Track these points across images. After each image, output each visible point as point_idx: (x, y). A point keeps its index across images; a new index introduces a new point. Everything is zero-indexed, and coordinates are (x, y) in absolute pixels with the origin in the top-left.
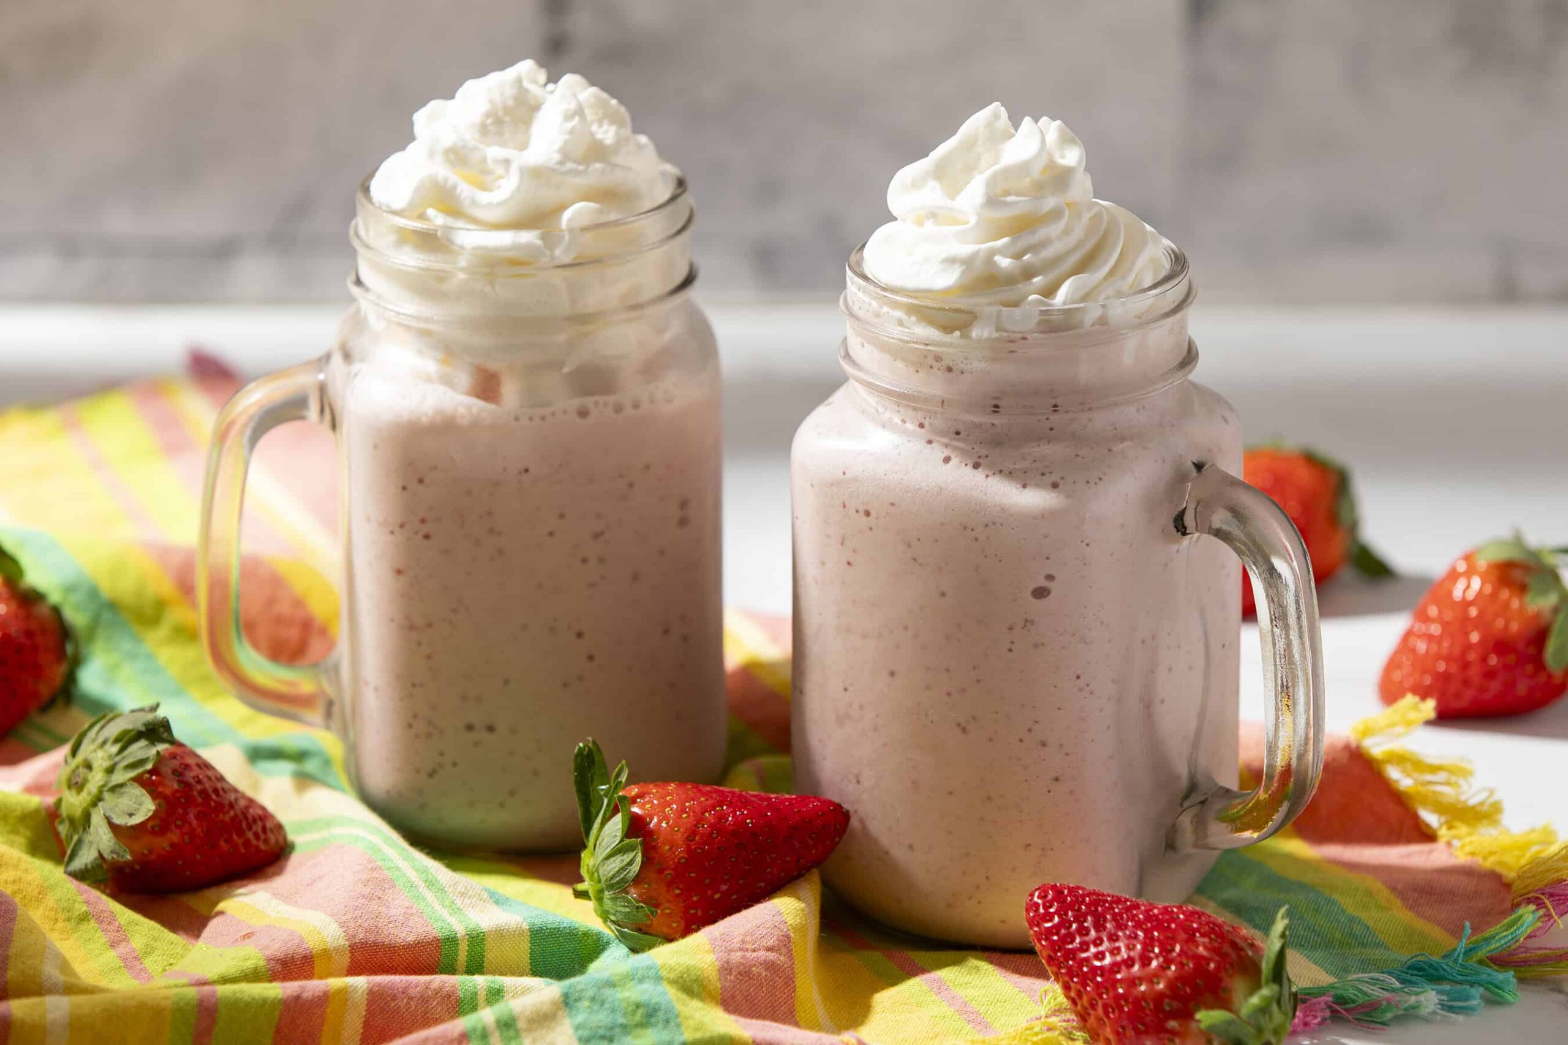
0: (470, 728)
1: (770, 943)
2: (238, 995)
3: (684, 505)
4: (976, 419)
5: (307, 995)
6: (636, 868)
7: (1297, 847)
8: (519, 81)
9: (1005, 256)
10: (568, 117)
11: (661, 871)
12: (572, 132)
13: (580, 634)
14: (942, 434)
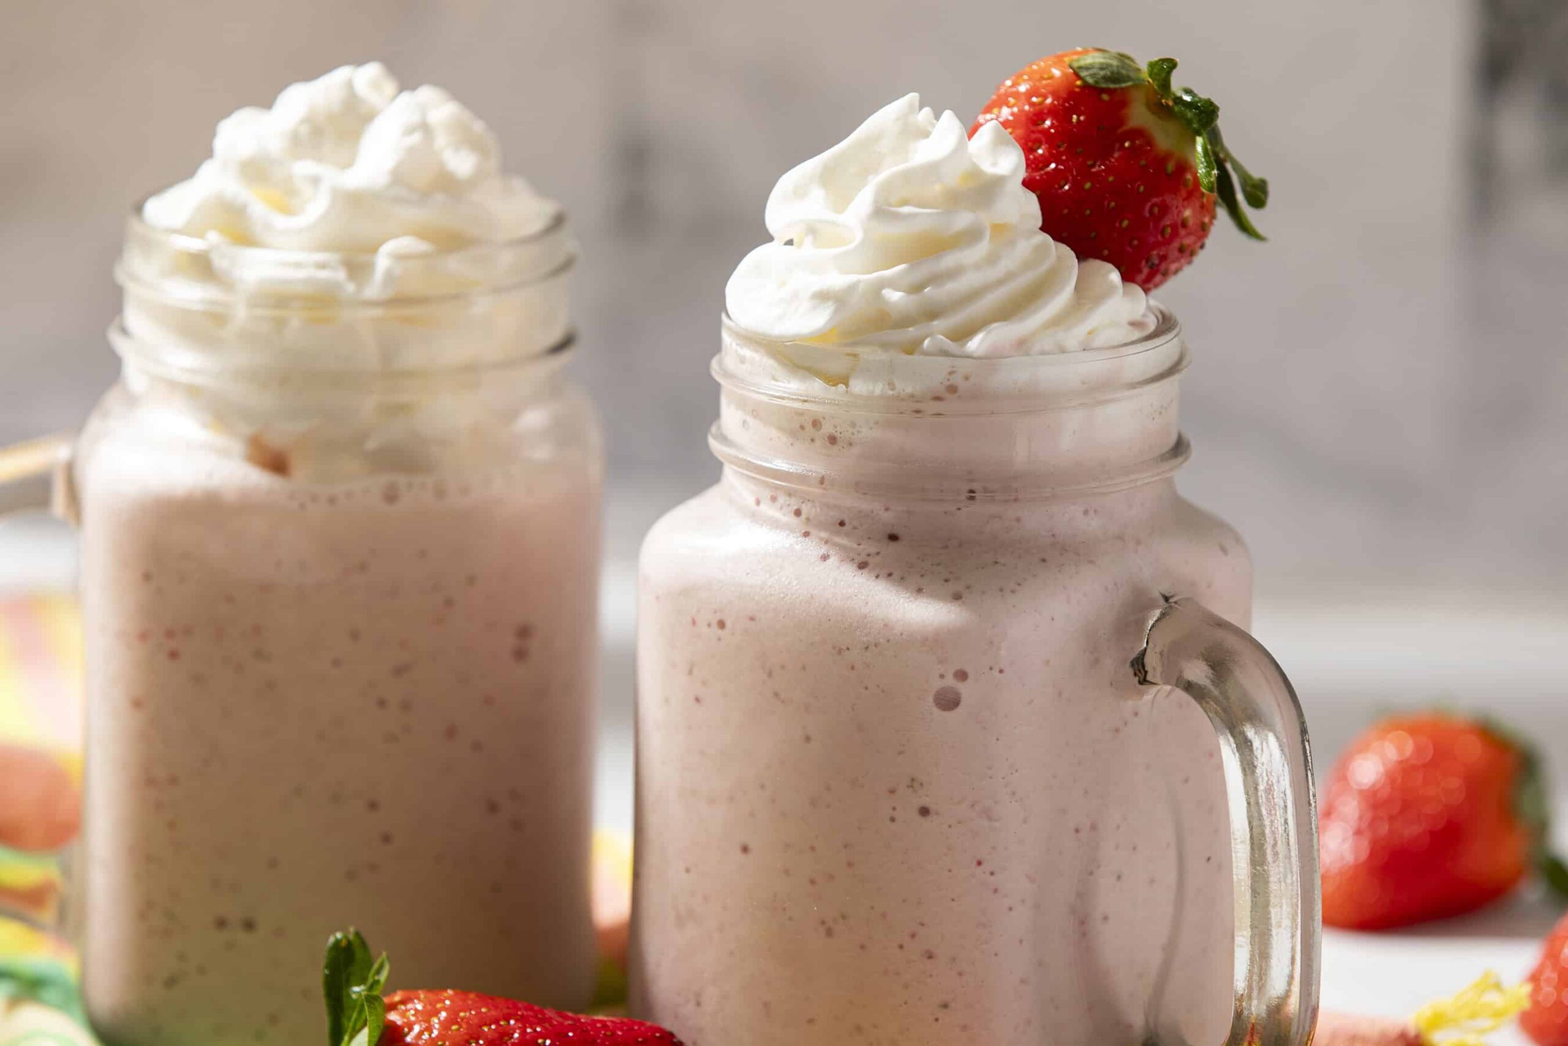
0: (221, 923)
3: (523, 632)
8: (350, 85)
9: (897, 289)
10: (410, 131)
12: (411, 149)
13: (373, 806)
14: (822, 525)
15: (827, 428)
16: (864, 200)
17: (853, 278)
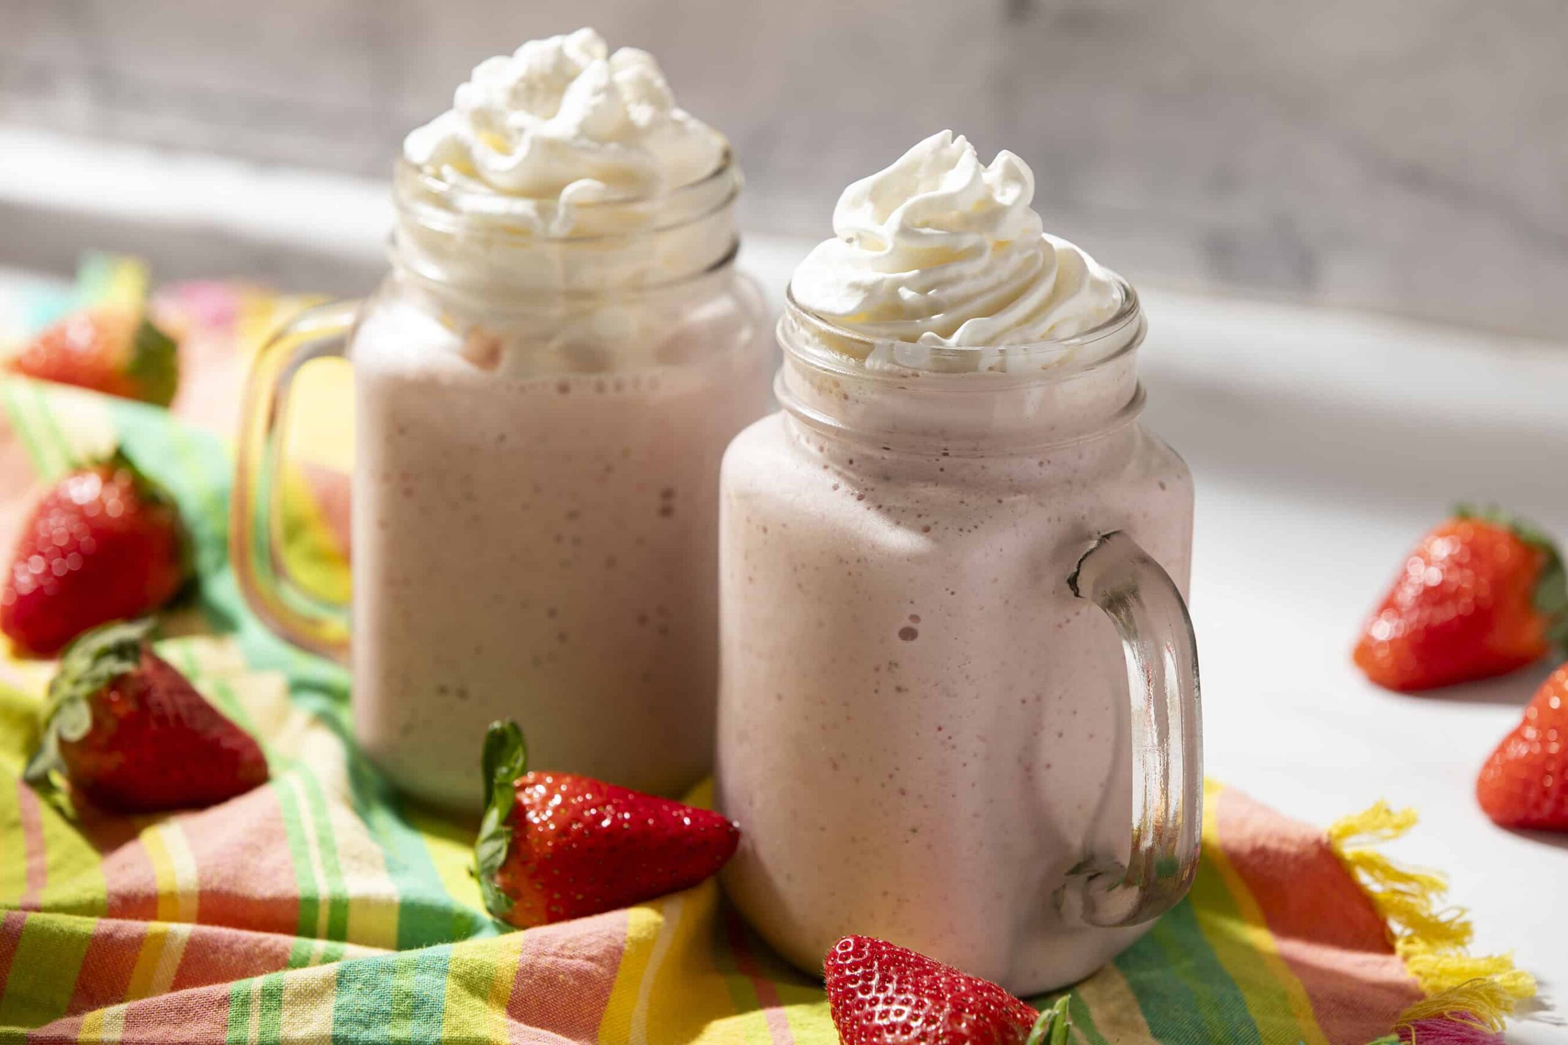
0: (443, 691)
1: (594, 952)
2: (46, 925)
3: (667, 494)
4: (868, 451)
5: (121, 935)
6: (502, 856)
7: (1261, 938)
8: (560, 51)
9: (909, 288)
10: (597, 92)
11: (525, 863)
12: (595, 108)
13: (552, 613)
16: (895, 218)
17: (880, 276)
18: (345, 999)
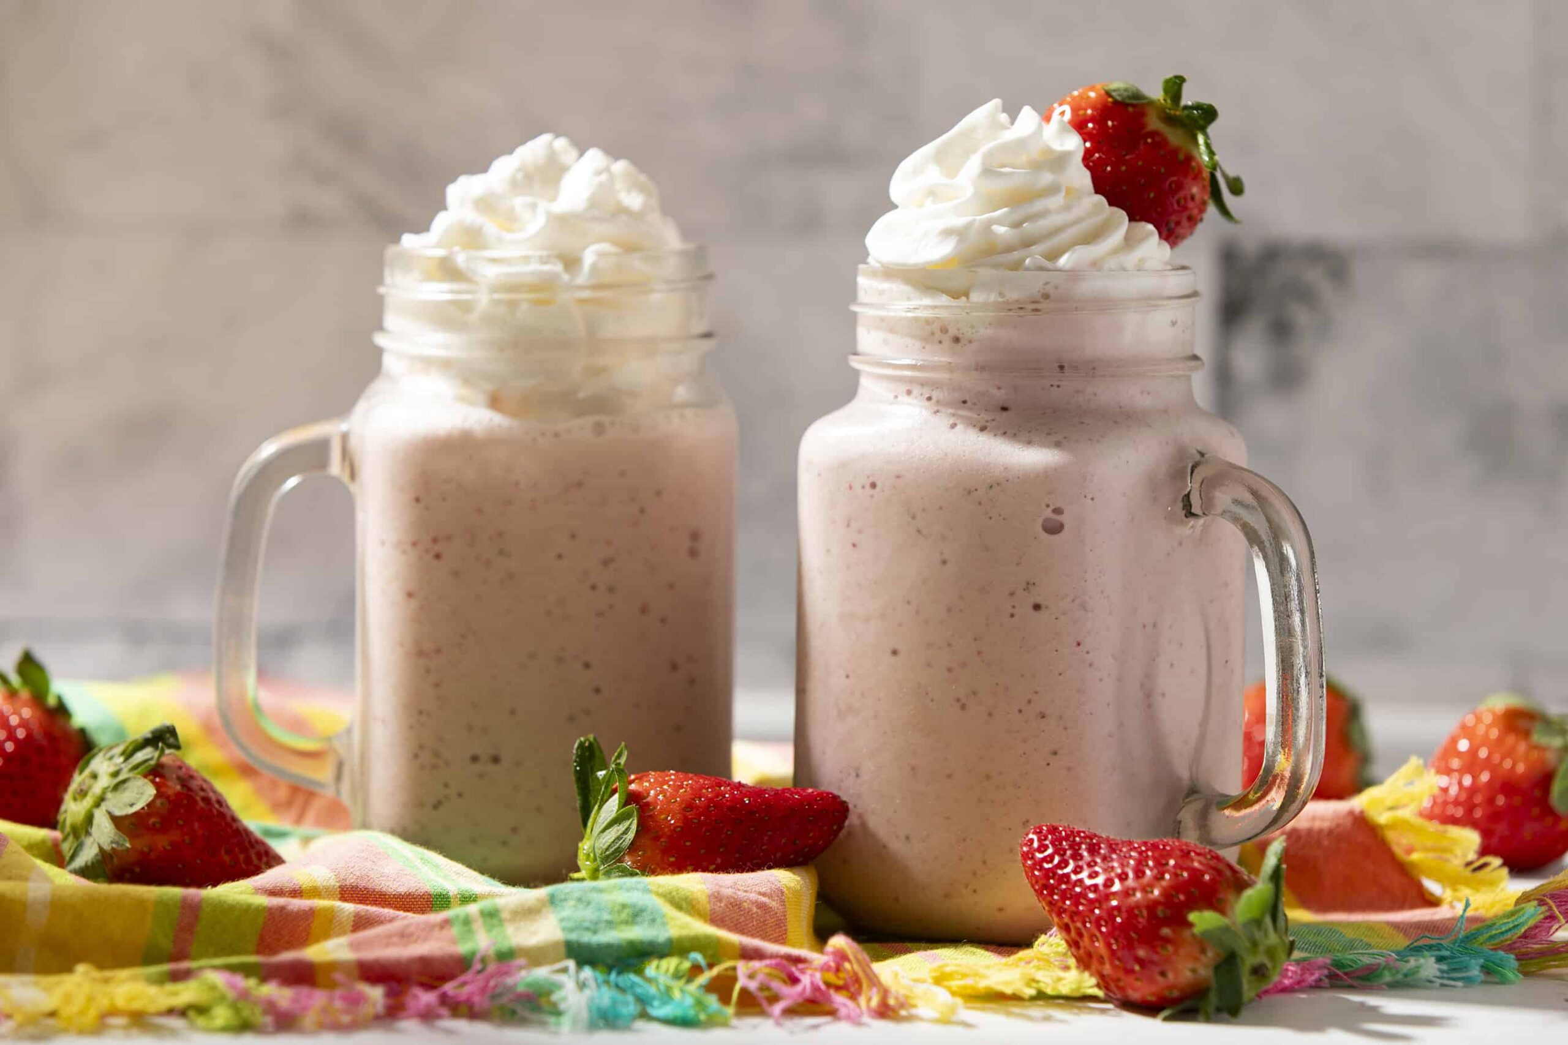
0: (475, 759)
1: (763, 890)
3: (695, 536)
5: (292, 907)
6: (631, 835)
7: (1303, 915)
9: (1002, 225)
10: (596, 174)
11: (657, 839)
13: (587, 666)
14: (949, 404)
15: (953, 331)
16: (974, 164)
17: (969, 219)
18: (566, 913)
